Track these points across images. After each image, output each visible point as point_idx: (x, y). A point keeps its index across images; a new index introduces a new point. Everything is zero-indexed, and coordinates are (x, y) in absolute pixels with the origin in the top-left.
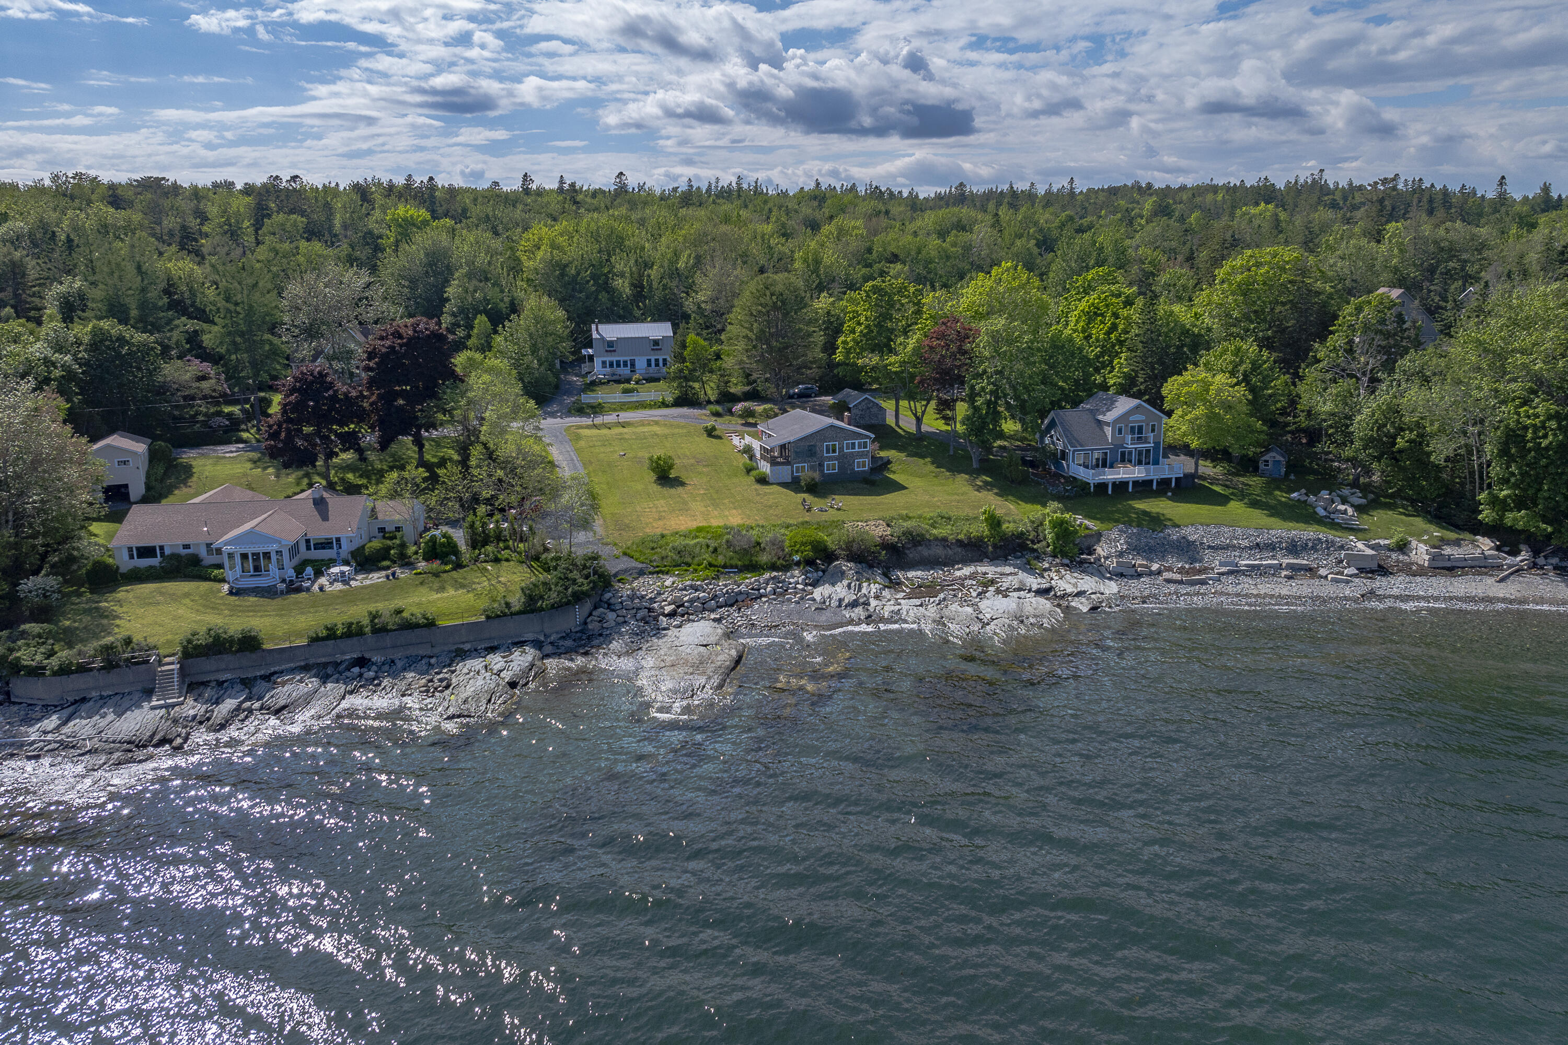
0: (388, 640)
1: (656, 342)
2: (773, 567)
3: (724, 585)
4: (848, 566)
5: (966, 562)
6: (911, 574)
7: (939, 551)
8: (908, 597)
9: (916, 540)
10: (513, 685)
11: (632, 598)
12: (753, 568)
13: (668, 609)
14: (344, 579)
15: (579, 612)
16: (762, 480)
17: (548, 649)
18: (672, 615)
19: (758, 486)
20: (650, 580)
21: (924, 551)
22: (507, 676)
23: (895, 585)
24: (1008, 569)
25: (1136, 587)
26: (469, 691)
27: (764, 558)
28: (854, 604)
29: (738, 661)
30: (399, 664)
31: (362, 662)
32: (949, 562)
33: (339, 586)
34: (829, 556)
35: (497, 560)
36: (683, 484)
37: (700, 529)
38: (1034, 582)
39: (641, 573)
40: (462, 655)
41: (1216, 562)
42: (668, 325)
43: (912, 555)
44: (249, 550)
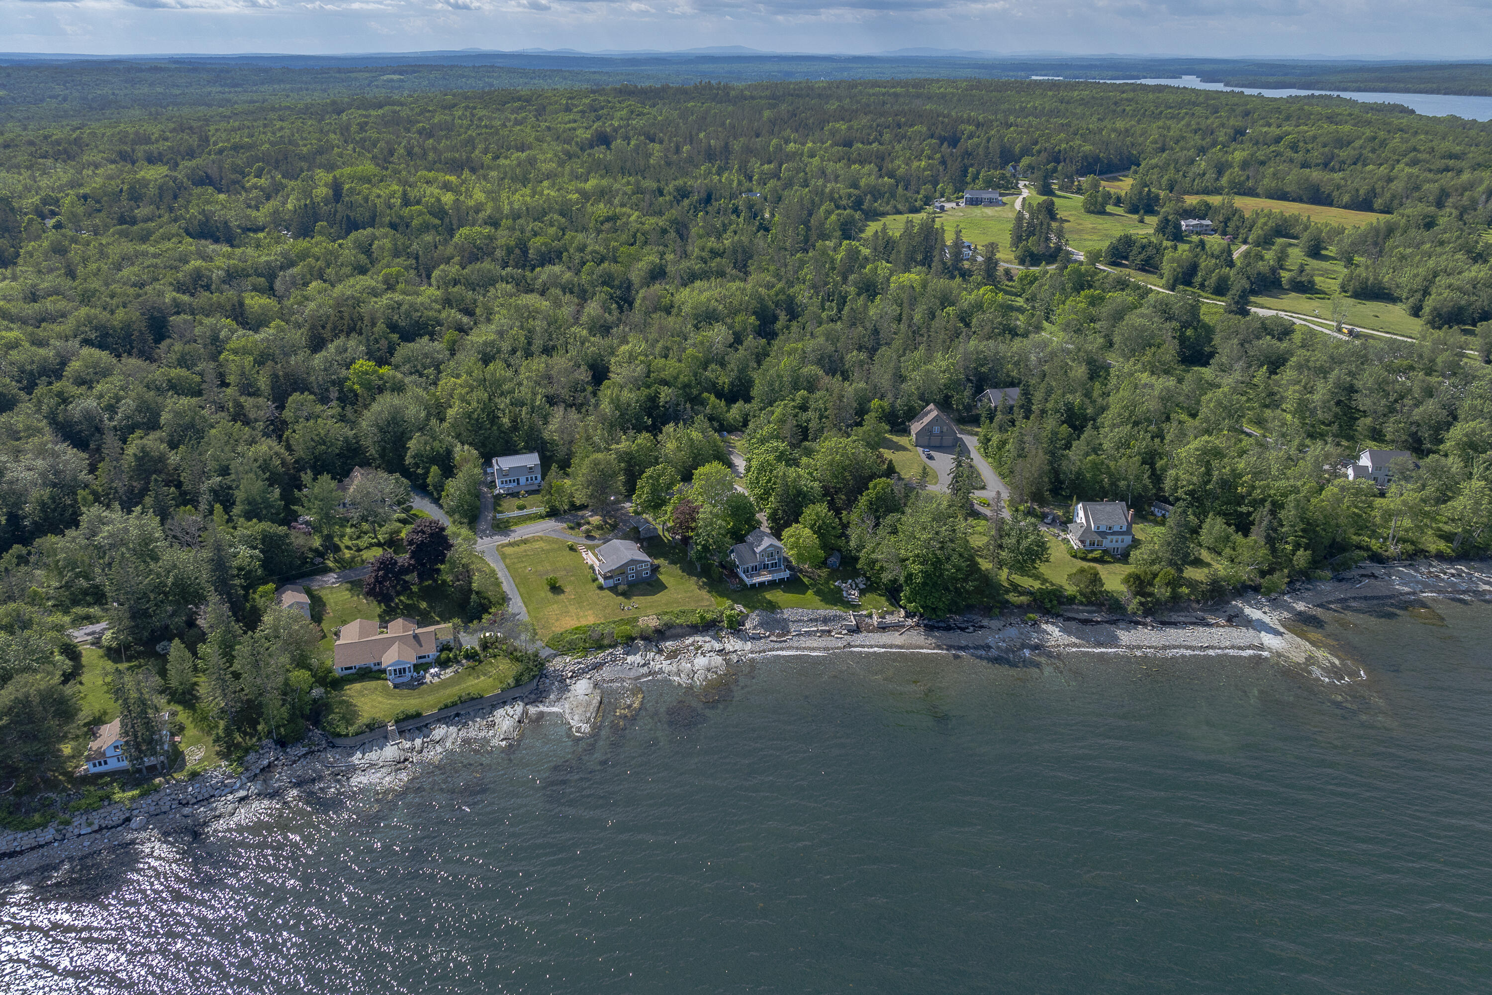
0: (466, 705)
1: (531, 468)
2: (610, 646)
3: (591, 659)
4: (641, 643)
5: (690, 635)
6: (668, 644)
7: (679, 630)
8: (667, 658)
9: (669, 626)
10: (519, 722)
11: (554, 671)
12: (601, 647)
13: (570, 674)
14: (438, 675)
15: (535, 681)
16: (601, 588)
17: (526, 700)
18: (572, 677)
19: (598, 591)
20: (558, 659)
21: (673, 631)
22: (516, 717)
23: (660, 652)
24: (708, 639)
25: (760, 644)
26: (505, 728)
27: (606, 642)
28: (644, 665)
29: (601, 703)
30: (472, 714)
31: (458, 715)
32: (683, 636)
33: (436, 680)
34: (633, 639)
35: (495, 656)
36: (563, 592)
37: (577, 629)
38: (717, 646)
39: (555, 656)
40: (494, 708)
41: (793, 628)
42: (536, 455)
43: (668, 633)
44: (397, 667)
